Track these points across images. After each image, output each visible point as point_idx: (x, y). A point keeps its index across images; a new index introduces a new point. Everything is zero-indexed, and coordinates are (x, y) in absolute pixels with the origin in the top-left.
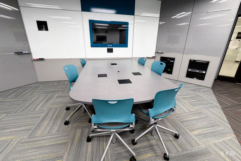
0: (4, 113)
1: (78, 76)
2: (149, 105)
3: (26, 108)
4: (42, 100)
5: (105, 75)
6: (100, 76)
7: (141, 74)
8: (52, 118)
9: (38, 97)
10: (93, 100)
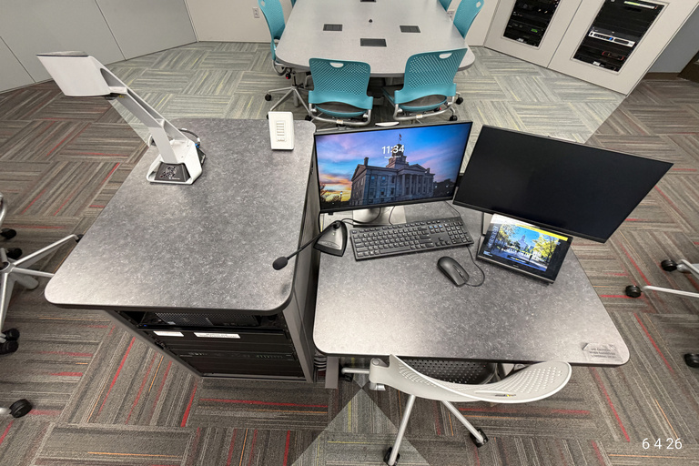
0: (171, 92)
1: (283, 27)
2: (398, 83)
3: (199, 89)
4: (220, 80)
5: (339, 28)
6: (327, 27)
7: (418, 31)
8: (245, 108)
9: (210, 74)
10: (312, 61)
